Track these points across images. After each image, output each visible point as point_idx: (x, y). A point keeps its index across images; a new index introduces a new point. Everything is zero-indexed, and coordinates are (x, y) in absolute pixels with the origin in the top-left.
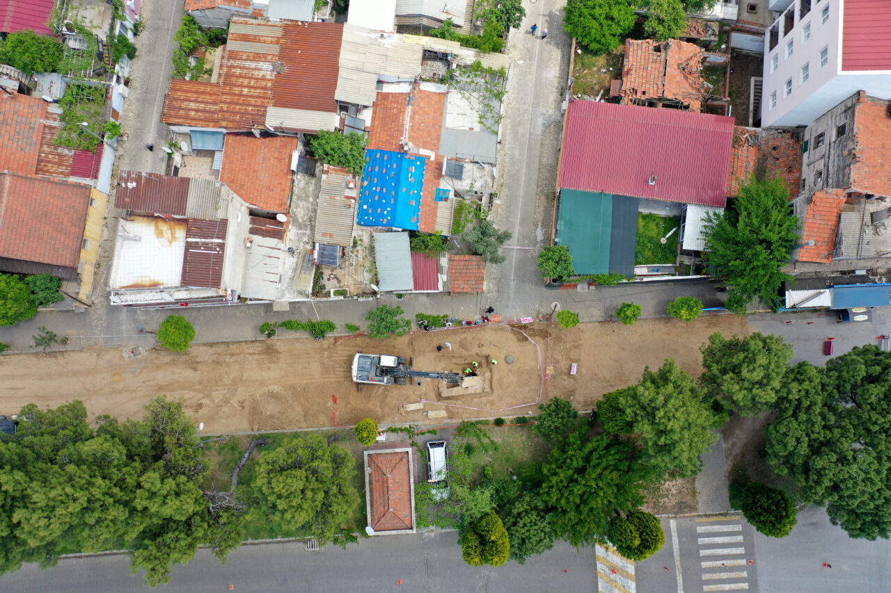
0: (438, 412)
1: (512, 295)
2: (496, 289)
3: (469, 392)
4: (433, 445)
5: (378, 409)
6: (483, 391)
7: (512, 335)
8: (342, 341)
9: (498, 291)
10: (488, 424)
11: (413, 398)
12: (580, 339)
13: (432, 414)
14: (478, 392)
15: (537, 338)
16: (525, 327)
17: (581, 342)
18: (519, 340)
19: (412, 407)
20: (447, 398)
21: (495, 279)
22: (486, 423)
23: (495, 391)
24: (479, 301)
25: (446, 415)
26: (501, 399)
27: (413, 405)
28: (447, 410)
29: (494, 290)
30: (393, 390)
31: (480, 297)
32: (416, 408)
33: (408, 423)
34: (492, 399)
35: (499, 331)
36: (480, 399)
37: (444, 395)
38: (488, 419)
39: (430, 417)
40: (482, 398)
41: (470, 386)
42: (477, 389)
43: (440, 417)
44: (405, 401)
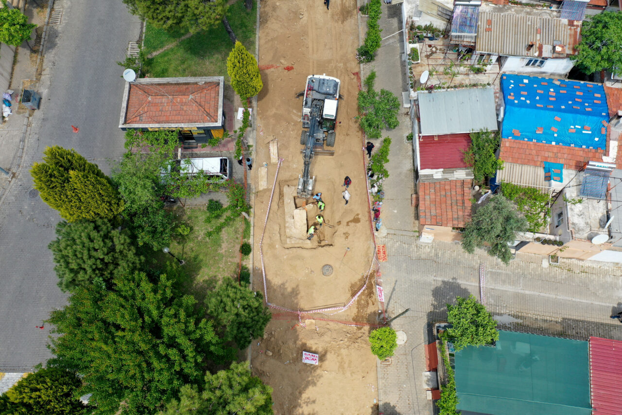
0: (265, 179)
1: (415, 277)
2: (423, 256)
3: (288, 219)
4: (223, 163)
5: (274, 111)
6: (287, 237)
7: (360, 276)
8: (355, 80)
9: (419, 259)
10: (244, 237)
11: (285, 152)
12: (352, 373)
13: (263, 171)
14: (287, 230)
15: (355, 311)
16: (370, 293)
17: (348, 374)
19: (273, 149)
20: (281, 195)
21: (437, 255)
22: (246, 233)
23: (287, 251)
24: (404, 233)
25: (261, 188)
26: (276, 257)
27: (276, 151)
28: (267, 190)
29: (420, 252)
30: (296, 131)
31: (411, 235)
32: (272, 155)
33: (254, 145)
34: (277, 246)
35: (366, 260)
36: (277, 232)
37: (286, 189)
38: (252, 237)
39: (260, 169)
40: (279, 236)
41: (295, 221)
42: (290, 230)
43: (259, 181)
44: (282, 144)
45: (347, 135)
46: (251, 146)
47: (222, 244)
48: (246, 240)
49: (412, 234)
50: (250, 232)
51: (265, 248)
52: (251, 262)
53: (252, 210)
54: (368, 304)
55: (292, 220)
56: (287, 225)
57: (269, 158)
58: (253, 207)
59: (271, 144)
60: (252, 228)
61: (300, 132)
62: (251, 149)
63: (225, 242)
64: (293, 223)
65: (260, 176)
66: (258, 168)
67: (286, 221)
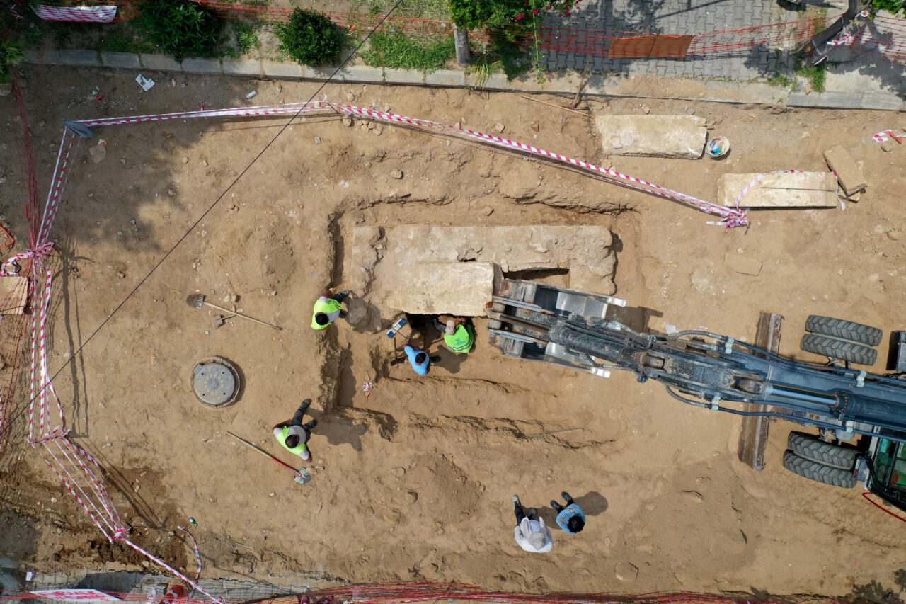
0: (646, 145)
7: (187, 510)
14: (412, 232)
15: (53, 475)
18: (152, 476)
25: (603, 122)
33: (823, 99)
37: (595, 234)
39: (696, 118)
40: (392, 194)
41: (449, 267)
42: (413, 243)
43: (640, 116)
44: (818, 229)
46: (818, 85)
48: (367, 47)
50: (398, 66)
51: (334, 132)
52: (270, 68)
53: (498, 78)
55: (453, 255)
56: (437, 231)
57: (752, 167)
58: (517, 84)
59: (820, 176)
60: (416, 75)
62: (804, 81)
64: (442, 256)
65: (663, 122)
66: (701, 114)
67: (456, 229)
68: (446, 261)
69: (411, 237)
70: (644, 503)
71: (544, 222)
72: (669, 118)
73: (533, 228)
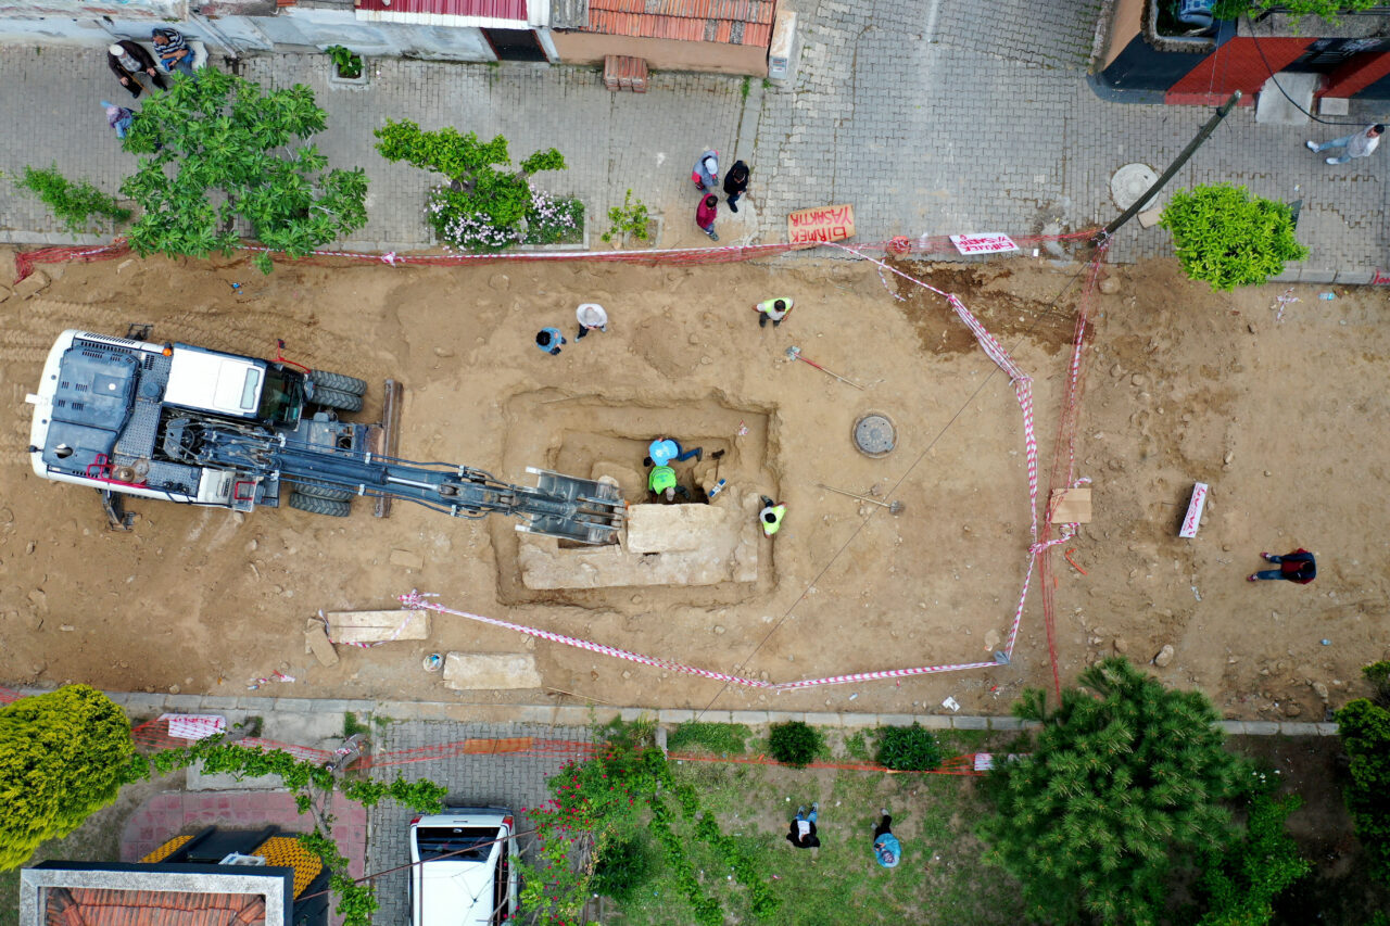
0: (497, 663)
1: (920, 115)
2: (842, 72)
3: (656, 576)
5: (191, 623)
6: (731, 579)
7: (897, 316)
8: (55, 271)
9: (852, 87)
10: (738, 746)
11: (379, 582)
12: (1234, 366)
13: (462, 671)
14: (703, 578)
15: (1022, 342)
16: (966, 280)
17: (1237, 381)
18: (931, 346)
19: (367, 627)
20: (555, 598)
21: (841, 21)
22: (726, 739)
23: (789, 583)
25: (534, 680)
26: (810, 625)
27: (377, 618)
28: (541, 650)
29: (828, 81)
30: (287, 533)
31: (758, 107)
32: (391, 636)
33: (343, 706)
34: (768, 619)
35: (838, 288)
36: (710, 616)
37: (537, 581)
38: (738, 719)
39: (453, 686)
40: (723, 612)
41: (668, 547)
42: (703, 567)
43: (503, 687)
44: (342, 593)
45: (312, 322)
46: (350, 717)
47: (761, 831)
48: (747, 741)
49: (753, 104)
50: (719, 725)
51: (776, 665)
52: (834, 720)
53: (629, 716)
54: (999, 294)
55: (665, 558)
56: (682, 580)
57: (399, 645)
58: (614, 713)
59: (346, 638)
60: (705, 718)
61: (289, 514)
62: (362, 720)
63: (752, 819)
64: (675, 556)
65: (482, 683)
66: (449, 690)
67: (664, 582)
68: (671, 552)
69: (704, 573)
70: (486, 343)
71: (584, 591)
72: (477, 687)
73: (594, 585)
